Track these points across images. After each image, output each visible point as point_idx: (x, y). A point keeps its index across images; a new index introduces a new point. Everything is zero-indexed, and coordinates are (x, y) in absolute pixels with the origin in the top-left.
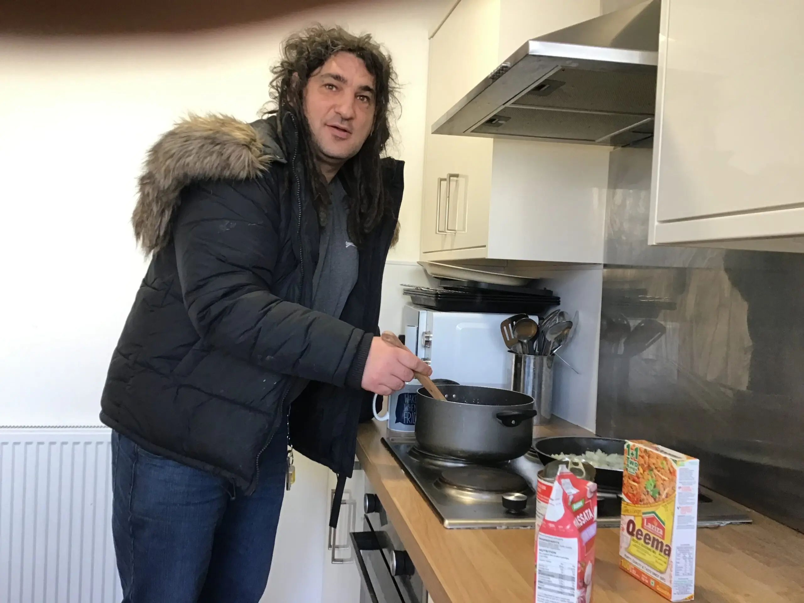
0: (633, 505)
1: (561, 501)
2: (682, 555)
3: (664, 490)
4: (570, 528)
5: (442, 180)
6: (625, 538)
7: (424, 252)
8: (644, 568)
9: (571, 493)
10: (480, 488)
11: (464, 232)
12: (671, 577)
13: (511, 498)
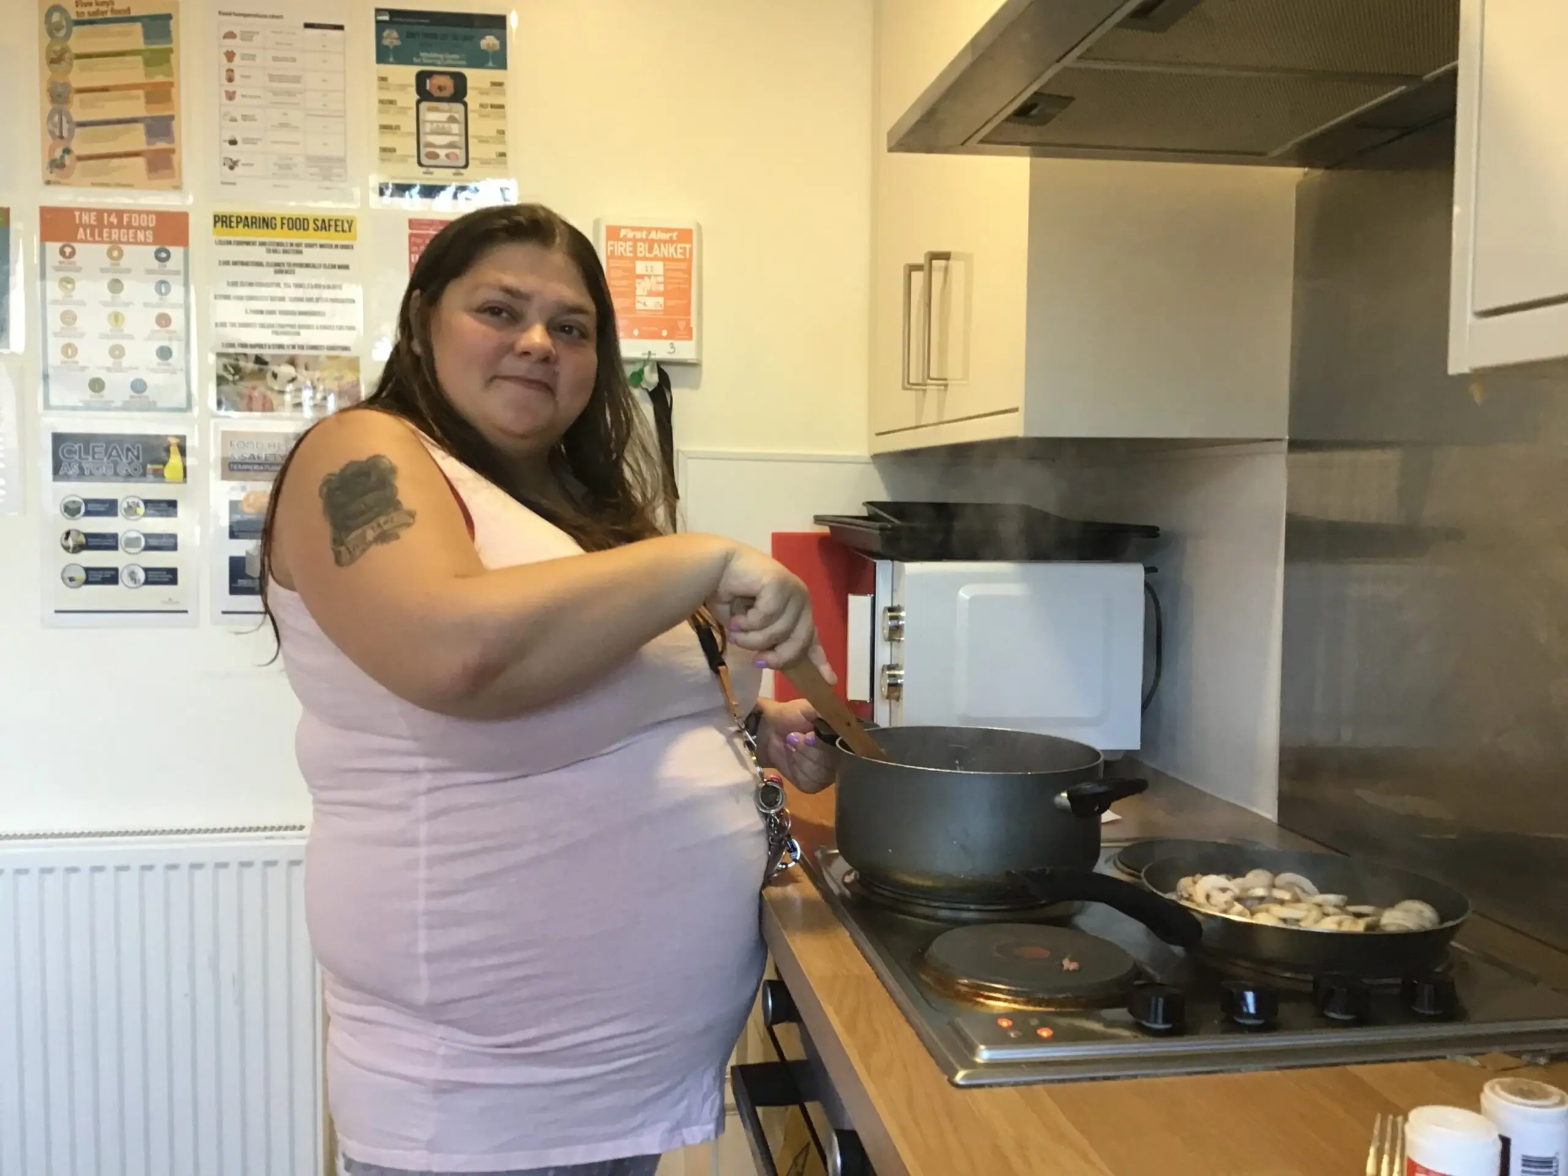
5: (913, 268)
7: (877, 432)
11: (966, 382)
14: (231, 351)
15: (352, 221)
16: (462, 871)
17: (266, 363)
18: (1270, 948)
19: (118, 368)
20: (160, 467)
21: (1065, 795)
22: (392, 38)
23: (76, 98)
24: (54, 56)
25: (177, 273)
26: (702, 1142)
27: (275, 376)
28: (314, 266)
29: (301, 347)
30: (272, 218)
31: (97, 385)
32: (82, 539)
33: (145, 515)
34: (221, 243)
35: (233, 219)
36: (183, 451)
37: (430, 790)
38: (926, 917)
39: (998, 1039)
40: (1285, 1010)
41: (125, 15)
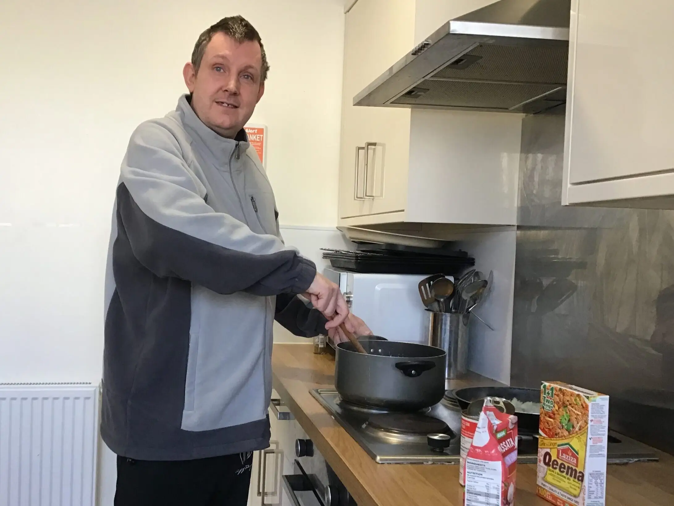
0: (549, 439)
1: (486, 429)
2: (594, 481)
3: (578, 423)
4: (495, 453)
5: (359, 148)
6: (542, 469)
7: (342, 217)
8: (559, 493)
9: (495, 423)
10: (405, 430)
11: (382, 198)
12: (584, 500)
13: (436, 438)
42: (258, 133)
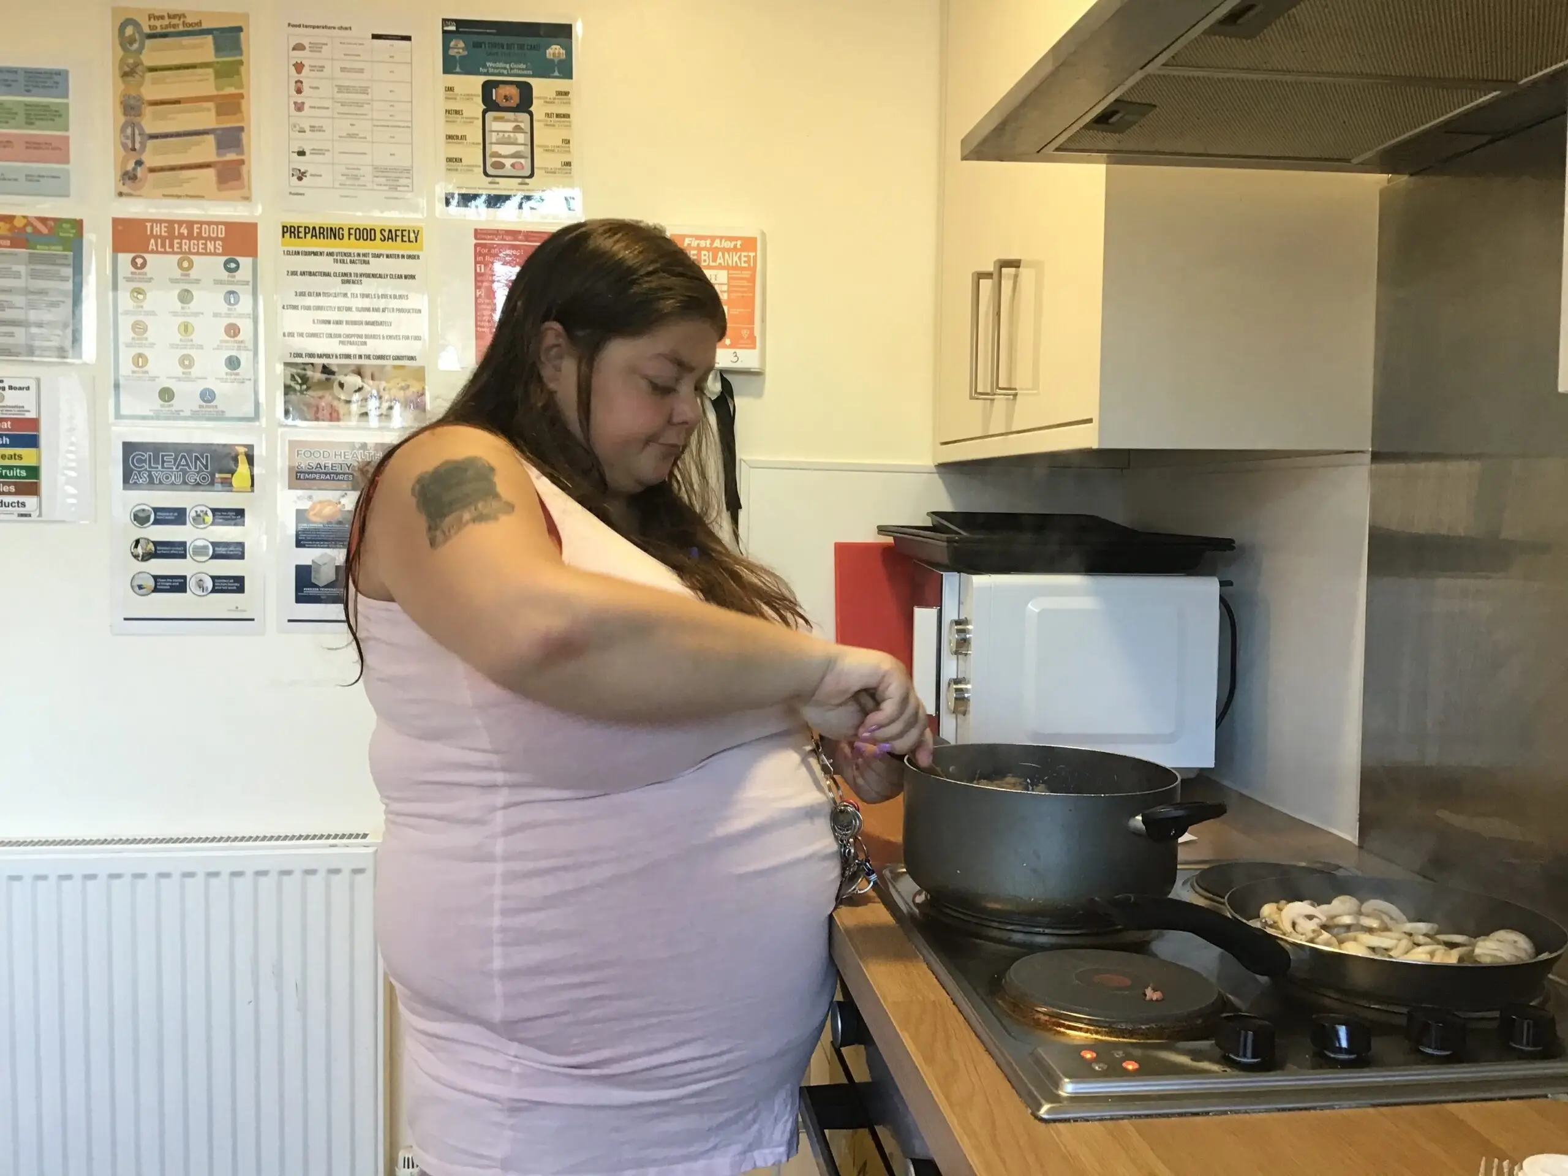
5: (980, 276)
7: (942, 441)
11: (1036, 392)
14: (299, 360)
15: (418, 231)
16: (540, 887)
17: (333, 373)
18: (1361, 979)
19: (187, 378)
20: (229, 476)
21: (1139, 818)
22: (458, 47)
23: (148, 111)
24: (127, 69)
25: (247, 283)
26: (774, 1164)
27: (341, 385)
28: (380, 276)
29: (368, 357)
30: (339, 229)
31: (166, 394)
32: (151, 547)
33: (213, 524)
34: (289, 253)
35: (300, 229)
36: (250, 460)
37: (506, 807)
38: (1000, 941)
39: (1082, 1072)
40: (1378, 1045)
41: (197, 28)
42: (742, 250)
